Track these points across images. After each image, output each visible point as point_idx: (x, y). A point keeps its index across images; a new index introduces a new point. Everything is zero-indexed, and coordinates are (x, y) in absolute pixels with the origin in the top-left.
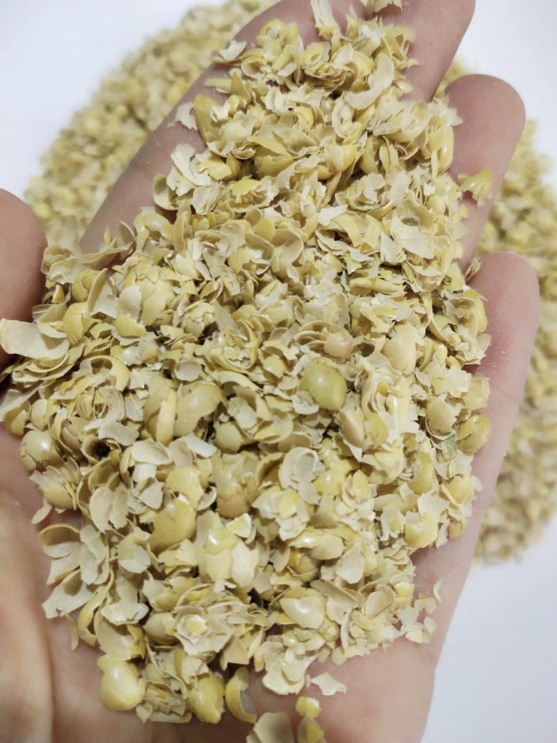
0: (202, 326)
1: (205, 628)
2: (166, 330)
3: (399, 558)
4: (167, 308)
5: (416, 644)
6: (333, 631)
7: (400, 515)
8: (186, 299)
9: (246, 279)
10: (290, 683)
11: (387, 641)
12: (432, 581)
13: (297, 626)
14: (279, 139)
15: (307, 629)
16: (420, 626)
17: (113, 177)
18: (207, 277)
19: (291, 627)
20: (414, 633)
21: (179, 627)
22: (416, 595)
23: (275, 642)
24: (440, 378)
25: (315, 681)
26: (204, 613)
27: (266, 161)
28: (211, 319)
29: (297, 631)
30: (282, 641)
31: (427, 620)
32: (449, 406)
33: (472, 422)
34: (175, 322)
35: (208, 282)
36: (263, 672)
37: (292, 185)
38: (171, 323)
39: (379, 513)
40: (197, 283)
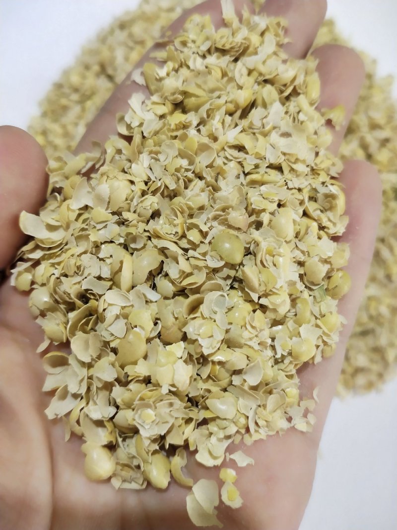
0: (151, 212)
1: (154, 418)
2: (126, 215)
3: (288, 370)
4: (127, 200)
5: (302, 432)
6: (243, 421)
7: (288, 339)
8: (139, 193)
9: (179, 179)
10: (215, 458)
11: (282, 429)
12: (312, 388)
13: (218, 417)
14: (199, 86)
15: (225, 419)
16: (305, 419)
17: (90, 116)
18: (153, 179)
19: (213, 419)
20: (300, 425)
21: (137, 417)
22: (301, 398)
23: (203, 430)
24: (314, 246)
25: (232, 457)
26: (154, 407)
27: (191, 102)
28: (156, 207)
29: (218, 421)
30: (208, 429)
31: (310, 416)
32: (320, 264)
33: (337, 276)
34: (132, 210)
35: (154, 182)
36: (196, 451)
37: (208, 116)
38: (129, 211)
39: (273, 339)
40: (146, 183)
